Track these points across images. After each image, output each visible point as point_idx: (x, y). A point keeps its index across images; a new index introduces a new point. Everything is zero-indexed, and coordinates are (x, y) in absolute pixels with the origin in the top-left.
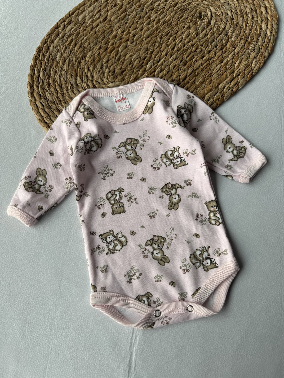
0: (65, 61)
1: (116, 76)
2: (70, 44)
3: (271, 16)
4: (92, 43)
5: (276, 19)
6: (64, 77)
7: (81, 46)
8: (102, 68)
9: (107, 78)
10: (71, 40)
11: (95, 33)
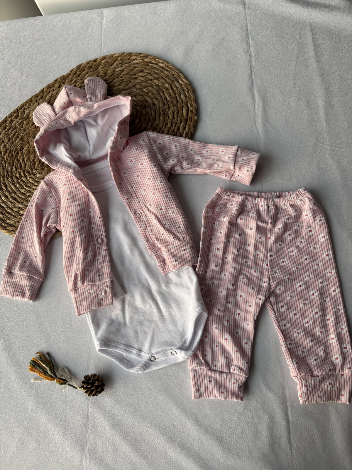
0: (6, 152)
1: (44, 168)
2: (13, 136)
3: (191, 118)
4: (31, 136)
5: (194, 121)
6: (3, 165)
7: (21, 139)
8: (34, 160)
9: (36, 170)
10: (14, 133)
11: (35, 128)
